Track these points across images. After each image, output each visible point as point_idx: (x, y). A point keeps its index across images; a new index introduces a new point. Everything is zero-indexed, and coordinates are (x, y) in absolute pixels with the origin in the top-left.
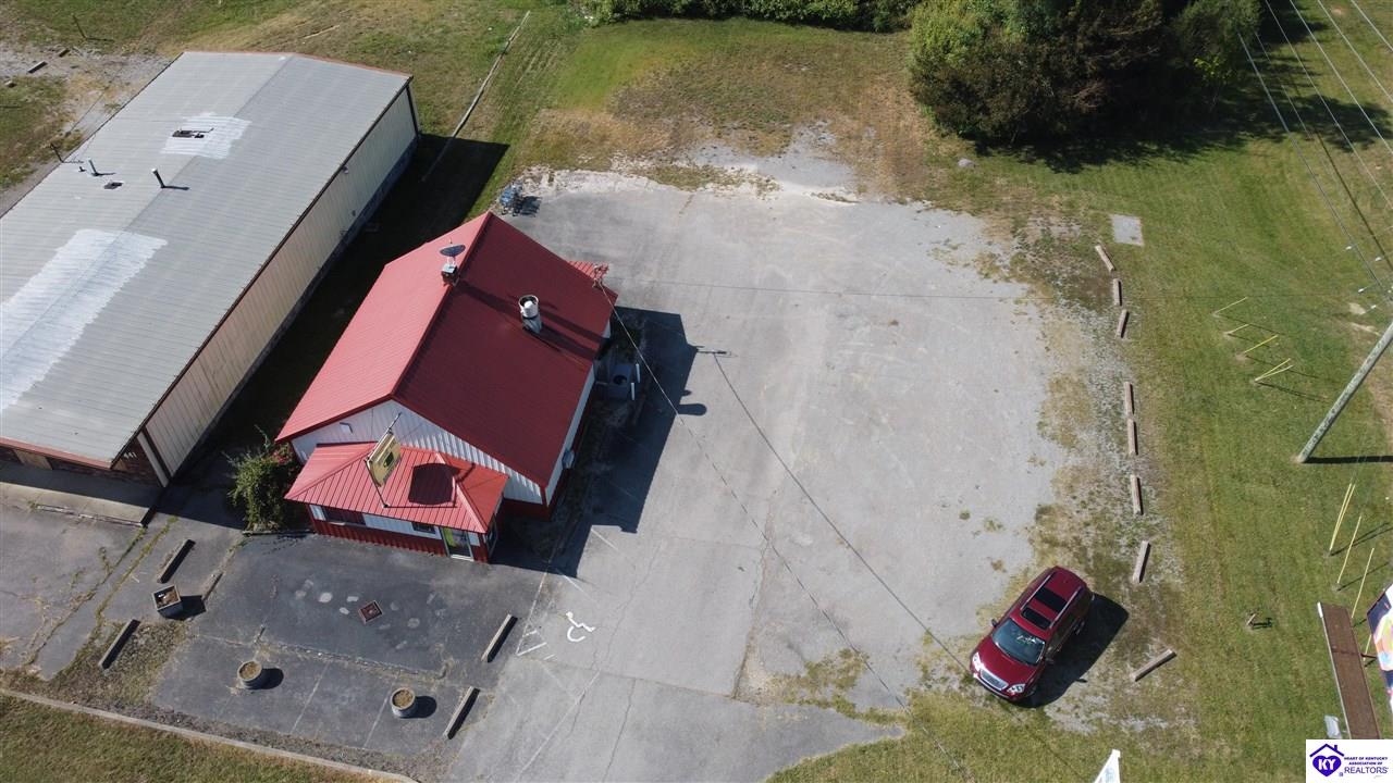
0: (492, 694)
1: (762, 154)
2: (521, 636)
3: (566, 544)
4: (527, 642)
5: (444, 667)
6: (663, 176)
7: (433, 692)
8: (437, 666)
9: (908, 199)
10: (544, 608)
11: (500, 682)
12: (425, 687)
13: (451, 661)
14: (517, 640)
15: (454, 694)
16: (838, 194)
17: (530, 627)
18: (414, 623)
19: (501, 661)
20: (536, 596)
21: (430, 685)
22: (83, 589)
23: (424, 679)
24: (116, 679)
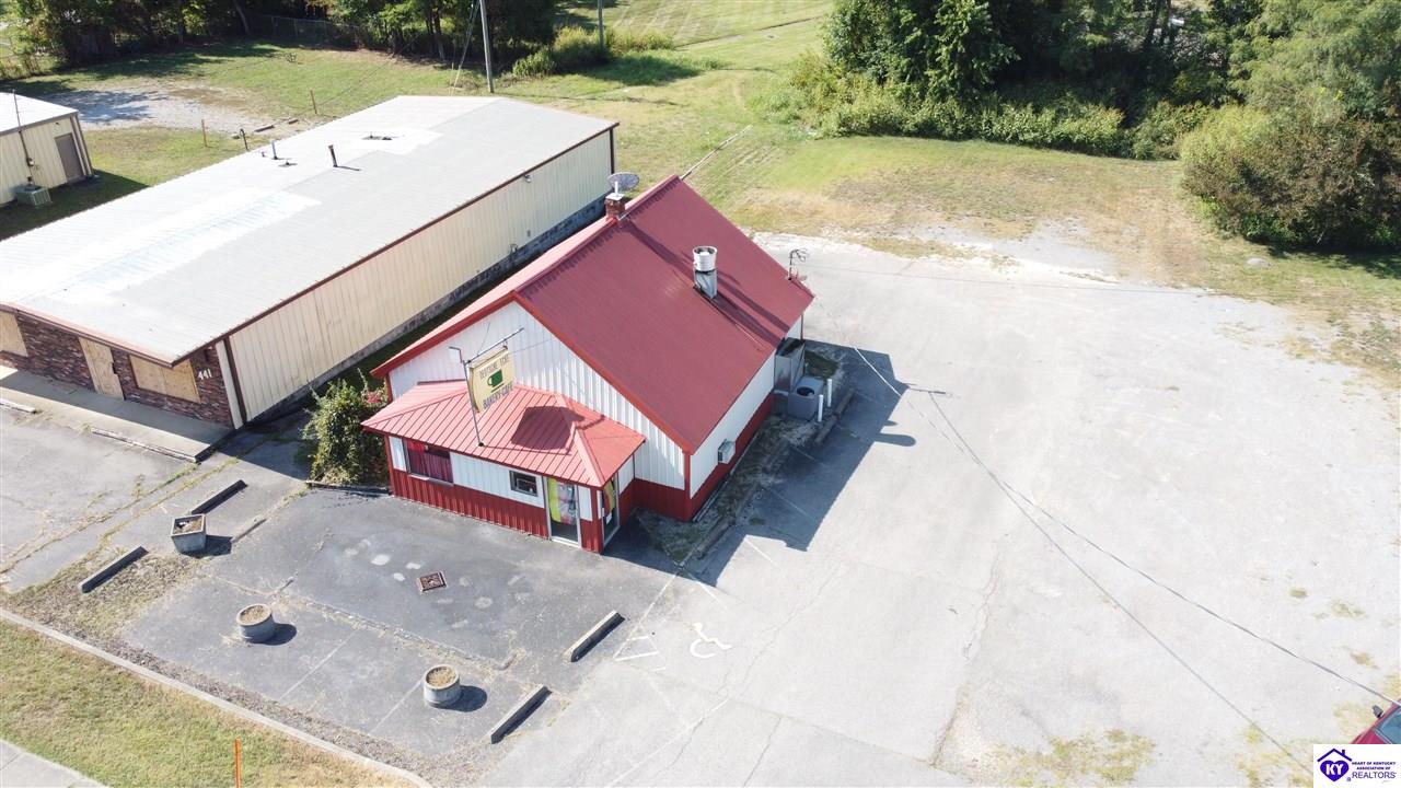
0: (568, 700)
1: (999, 237)
2: (624, 639)
3: (707, 548)
4: (631, 647)
5: (510, 658)
6: (879, 245)
7: (485, 684)
8: (500, 654)
9: (1184, 285)
10: (664, 613)
11: (582, 688)
12: (477, 676)
13: (522, 652)
14: (618, 642)
15: (515, 690)
16: (1093, 274)
17: (639, 631)
18: (484, 602)
19: (590, 663)
20: (656, 599)
21: (484, 675)
22: (99, 511)
23: (478, 667)
24: (92, 605)
